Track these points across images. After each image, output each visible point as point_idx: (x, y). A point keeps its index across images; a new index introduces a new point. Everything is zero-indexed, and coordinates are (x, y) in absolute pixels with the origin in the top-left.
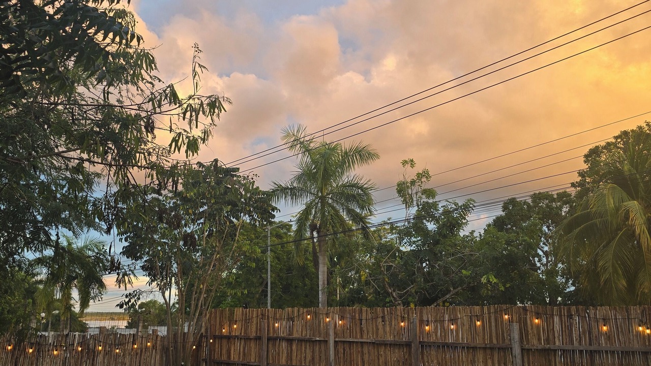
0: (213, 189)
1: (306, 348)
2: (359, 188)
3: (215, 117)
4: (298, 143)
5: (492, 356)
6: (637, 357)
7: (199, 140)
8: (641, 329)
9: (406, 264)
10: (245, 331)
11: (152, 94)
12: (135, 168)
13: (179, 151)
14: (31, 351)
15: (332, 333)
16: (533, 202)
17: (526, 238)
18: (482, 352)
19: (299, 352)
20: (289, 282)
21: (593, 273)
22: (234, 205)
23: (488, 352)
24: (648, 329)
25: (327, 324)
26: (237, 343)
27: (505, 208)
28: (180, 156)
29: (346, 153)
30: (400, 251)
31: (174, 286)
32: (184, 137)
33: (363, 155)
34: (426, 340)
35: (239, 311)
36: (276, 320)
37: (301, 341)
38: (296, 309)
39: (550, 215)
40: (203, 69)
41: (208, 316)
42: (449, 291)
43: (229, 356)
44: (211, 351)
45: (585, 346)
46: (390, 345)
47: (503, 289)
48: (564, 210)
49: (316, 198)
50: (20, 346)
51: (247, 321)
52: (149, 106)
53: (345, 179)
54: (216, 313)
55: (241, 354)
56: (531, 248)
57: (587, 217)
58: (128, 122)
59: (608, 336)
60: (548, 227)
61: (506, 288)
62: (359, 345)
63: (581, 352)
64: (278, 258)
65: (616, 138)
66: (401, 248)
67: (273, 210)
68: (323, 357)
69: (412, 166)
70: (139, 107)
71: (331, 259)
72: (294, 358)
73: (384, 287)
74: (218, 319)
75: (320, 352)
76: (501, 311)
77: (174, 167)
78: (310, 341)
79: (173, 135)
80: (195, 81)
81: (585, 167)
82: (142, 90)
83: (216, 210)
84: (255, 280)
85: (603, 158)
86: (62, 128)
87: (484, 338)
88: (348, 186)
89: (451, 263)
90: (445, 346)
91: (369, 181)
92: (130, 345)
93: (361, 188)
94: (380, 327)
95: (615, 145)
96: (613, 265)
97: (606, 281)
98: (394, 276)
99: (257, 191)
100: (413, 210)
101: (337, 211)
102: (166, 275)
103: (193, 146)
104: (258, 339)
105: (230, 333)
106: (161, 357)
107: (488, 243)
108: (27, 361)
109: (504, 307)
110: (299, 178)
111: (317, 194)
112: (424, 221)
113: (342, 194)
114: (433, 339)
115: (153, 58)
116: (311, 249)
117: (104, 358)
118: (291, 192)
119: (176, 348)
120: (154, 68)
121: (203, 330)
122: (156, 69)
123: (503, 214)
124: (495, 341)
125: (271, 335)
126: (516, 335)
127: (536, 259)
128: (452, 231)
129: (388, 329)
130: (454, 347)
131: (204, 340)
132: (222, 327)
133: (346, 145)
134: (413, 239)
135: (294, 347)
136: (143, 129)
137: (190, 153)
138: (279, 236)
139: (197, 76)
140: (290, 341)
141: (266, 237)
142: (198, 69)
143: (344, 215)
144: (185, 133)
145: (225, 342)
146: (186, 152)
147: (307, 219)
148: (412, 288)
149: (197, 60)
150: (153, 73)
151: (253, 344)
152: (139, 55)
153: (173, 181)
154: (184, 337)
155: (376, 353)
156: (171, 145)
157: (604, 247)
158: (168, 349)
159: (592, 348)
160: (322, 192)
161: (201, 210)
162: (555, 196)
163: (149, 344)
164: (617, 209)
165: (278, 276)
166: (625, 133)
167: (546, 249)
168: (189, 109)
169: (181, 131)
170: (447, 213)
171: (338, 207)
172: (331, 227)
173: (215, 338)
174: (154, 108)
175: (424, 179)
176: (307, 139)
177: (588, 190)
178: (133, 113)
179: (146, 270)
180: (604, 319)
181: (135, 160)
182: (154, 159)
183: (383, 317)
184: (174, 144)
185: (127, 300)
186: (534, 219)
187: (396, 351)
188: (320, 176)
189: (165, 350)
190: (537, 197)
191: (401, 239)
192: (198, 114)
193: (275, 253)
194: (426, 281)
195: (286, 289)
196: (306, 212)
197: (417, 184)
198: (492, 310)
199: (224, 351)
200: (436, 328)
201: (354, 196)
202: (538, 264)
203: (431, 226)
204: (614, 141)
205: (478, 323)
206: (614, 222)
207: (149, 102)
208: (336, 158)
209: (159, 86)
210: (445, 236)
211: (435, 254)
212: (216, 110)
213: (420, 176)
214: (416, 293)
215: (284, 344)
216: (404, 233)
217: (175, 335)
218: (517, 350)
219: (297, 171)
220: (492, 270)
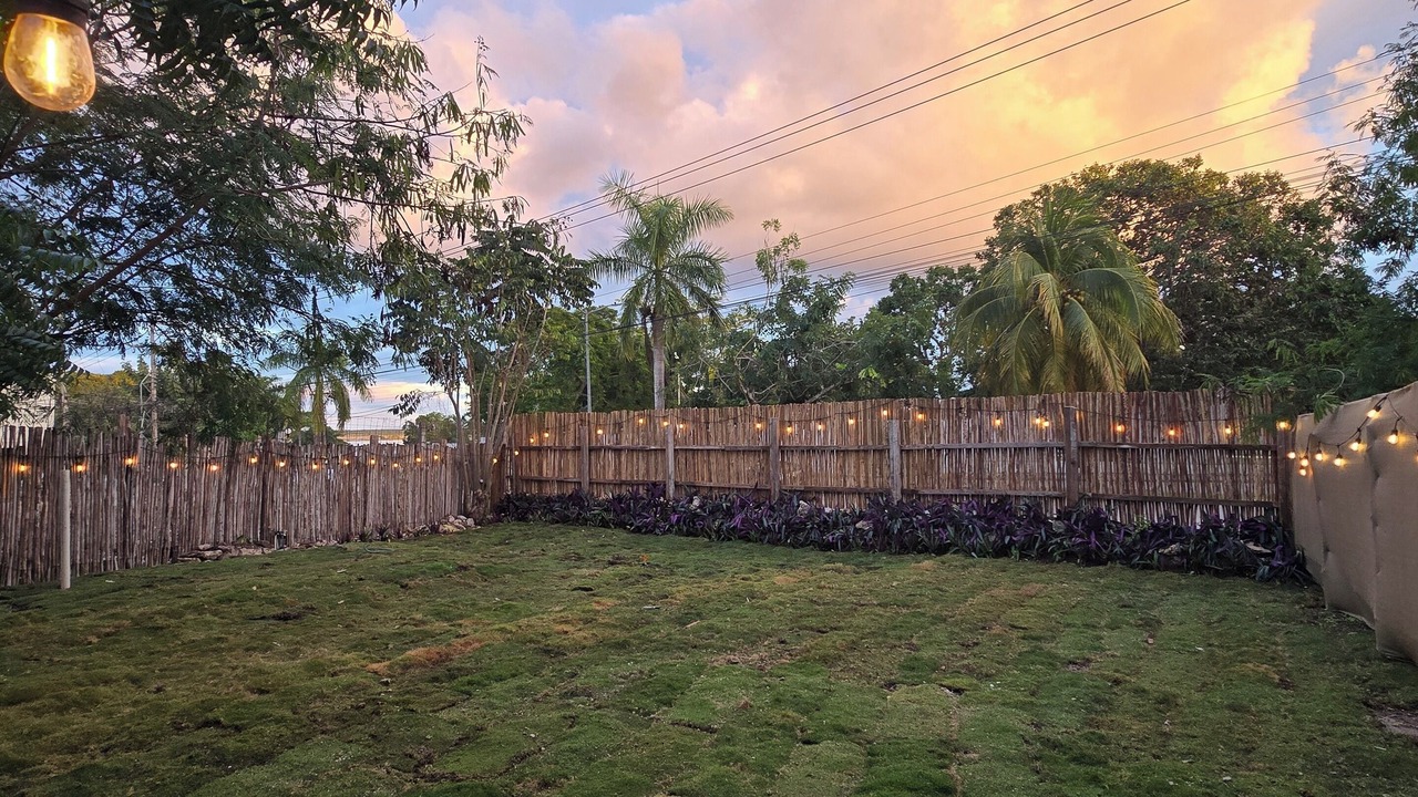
0: (508, 255)
1: (638, 459)
2: (706, 259)
3: (510, 143)
4: (623, 196)
5: (866, 459)
6: (1031, 452)
7: (490, 175)
8: (1038, 421)
9: (764, 358)
10: (560, 440)
11: (423, 106)
12: (408, 208)
13: (463, 189)
14: (282, 464)
15: (671, 440)
16: (929, 278)
17: (916, 322)
18: (854, 455)
19: (629, 464)
20: (615, 385)
21: (992, 365)
22: (539, 278)
23: (862, 454)
24: (1046, 420)
25: (665, 430)
26: (551, 456)
27: (893, 287)
28: (466, 195)
29: (689, 211)
30: (758, 341)
31: (463, 384)
32: (470, 171)
33: (710, 213)
34: (787, 444)
35: (551, 417)
36: (598, 425)
37: (632, 450)
38: (624, 412)
39: (947, 296)
40: (492, 74)
41: (511, 423)
42: (819, 391)
43: (541, 472)
44: (517, 467)
45: (974, 444)
46: (744, 451)
47: (885, 385)
48: (966, 288)
49: (649, 272)
50: (266, 458)
51: (561, 428)
52: (421, 124)
53: (688, 246)
54: (521, 419)
55: (557, 469)
56: (921, 334)
57: (991, 295)
58: (391, 147)
59: (1001, 432)
60: (945, 311)
61: (889, 385)
62: (705, 453)
63: (969, 450)
64: (600, 355)
65: (1035, 194)
66: (760, 337)
67: (591, 286)
68: (660, 469)
69: (777, 228)
70: (407, 125)
71: (671, 356)
72: (624, 471)
73: (738, 387)
74: (524, 427)
75: (657, 463)
76: (879, 406)
77: (459, 208)
78: (642, 450)
79: (453, 168)
80: (481, 92)
81: (994, 234)
82: (409, 99)
83: (515, 284)
84: (570, 383)
85: (1017, 219)
86: (302, 153)
87: (857, 440)
88: (692, 257)
89: (822, 354)
90: (811, 450)
91: (720, 249)
92: (412, 460)
93: (709, 259)
94: (732, 430)
95: (1032, 203)
96: (1017, 353)
97: (1007, 373)
98: (751, 373)
99: (568, 260)
100: (777, 288)
101: (676, 291)
102: (453, 371)
103: (482, 183)
104: (577, 449)
105: (541, 444)
106: (453, 474)
107: (868, 329)
108: (278, 477)
109: (883, 401)
110: (625, 246)
111: (650, 268)
112: (791, 302)
113: (683, 267)
114: (795, 443)
115: (423, 54)
116: (643, 342)
117: (379, 474)
118: (617, 265)
119: (471, 462)
120: (424, 68)
121: (505, 441)
122: (427, 70)
123: (891, 294)
124: (870, 443)
125: (594, 444)
126: (895, 434)
127: (929, 351)
128: (825, 313)
129: (740, 433)
130: (822, 451)
131: (507, 452)
132: (529, 436)
133: (689, 200)
134: (776, 326)
135: (623, 458)
136: (415, 157)
137: (478, 192)
138: (601, 327)
139: (483, 84)
140: (618, 451)
141: (582, 326)
142: (484, 74)
143: (685, 293)
144: (471, 166)
145: (534, 454)
146: (474, 191)
147: (637, 300)
148: (772, 388)
149: (482, 60)
150: (425, 75)
151: (570, 456)
152: (402, 50)
153: (459, 226)
154: (481, 449)
155: (726, 462)
156: (452, 181)
157: (1008, 332)
158: (461, 464)
159: (981, 446)
160: (656, 265)
161: (495, 286)
162: (956, 272)
163: (436, 457)
164: (1026, 283)
165: (601, 377)
166: (1046, 188)
167: (941, 339)
168: (474, 129)
169: (464, 162)
170: (819, 288)
171: (679, 285)
172: (669, 312)
173: (521, 449)
174: (427, 127)
175: (791, 246)
176: (635, 189)
177: (995, 262)
178: (399, 133)
179: (426, 365)
180: (997, 412)
181: (406, 199)
182: (431, 196)
183: (735, 419)
184: (456, 180)
185: (403, 403)
186: (929, 299)
187: (751, 458)
188: (653, 243)
189: (458, 465)
190: (934, 273)
191: (761, 327)
192: (488, 134)
193: (596, 347)
194: (791, 378)
195: (611, 395)
196: (636, 291)
197: (782, 253)
198: (869, 406)
199: (534, 466)
200: (800, 431)
201: (699, 269)
202: (930, 357)
203: (799, 309)
204: (1031, 198)
205: (851, 422)
206: (1020, 301)
207: (419, 118)
208: (675, 218)
209: (433, 96)
210: (816, 321)
211: (804, 345)
212: (512, 133)
213: (785, 242)
214: (778, 393)
215: (611, 455)
216: (766, 318)
217: (469, 446)
218: (895, 451)
219: (624, 236)
220: (873, 362)
